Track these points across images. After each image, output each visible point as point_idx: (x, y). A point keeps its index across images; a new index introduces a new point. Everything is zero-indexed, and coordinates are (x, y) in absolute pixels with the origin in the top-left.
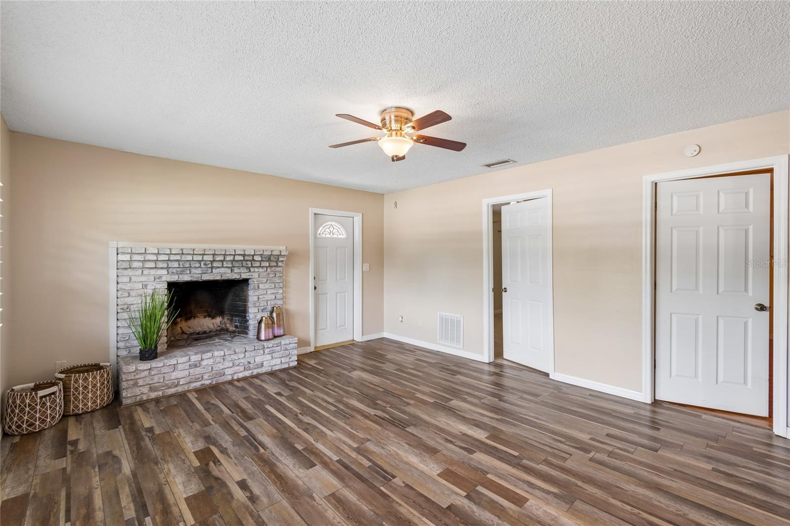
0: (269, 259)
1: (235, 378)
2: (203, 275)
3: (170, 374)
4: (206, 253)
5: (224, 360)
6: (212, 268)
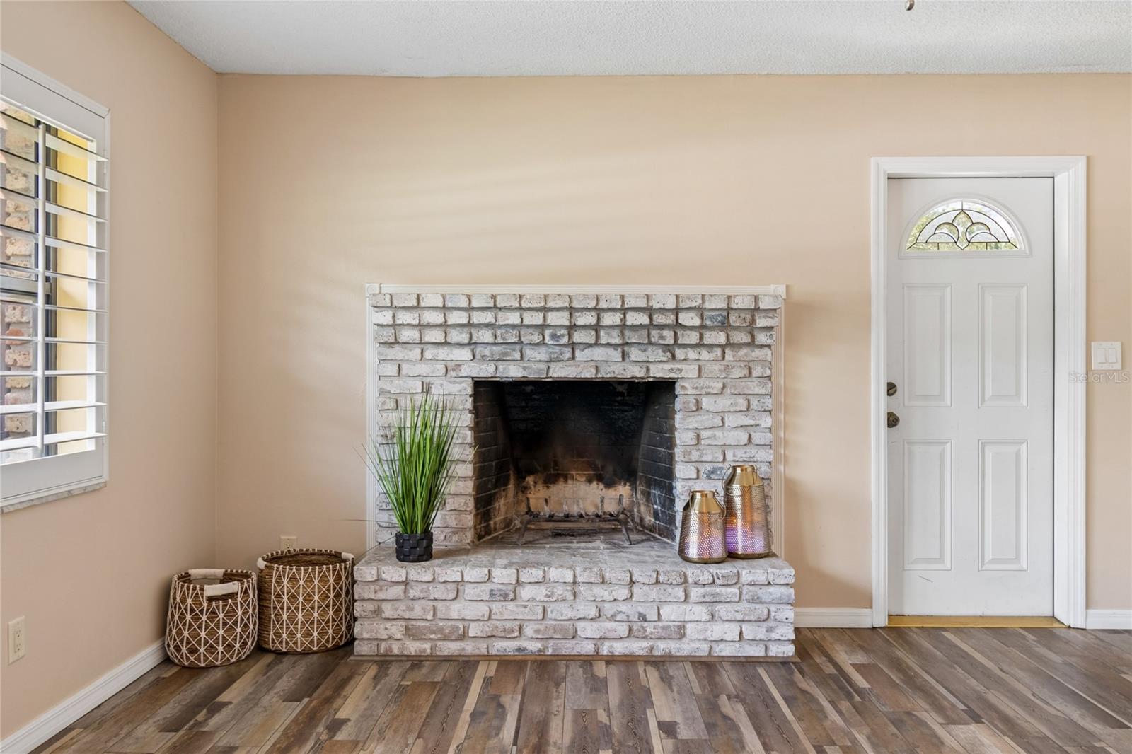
0: (724, 321)
1: (605, 651)
2: (553, 365)
3: (448, 604)
4: (551, 304)
5: (575, 595)
6: (573, 346)
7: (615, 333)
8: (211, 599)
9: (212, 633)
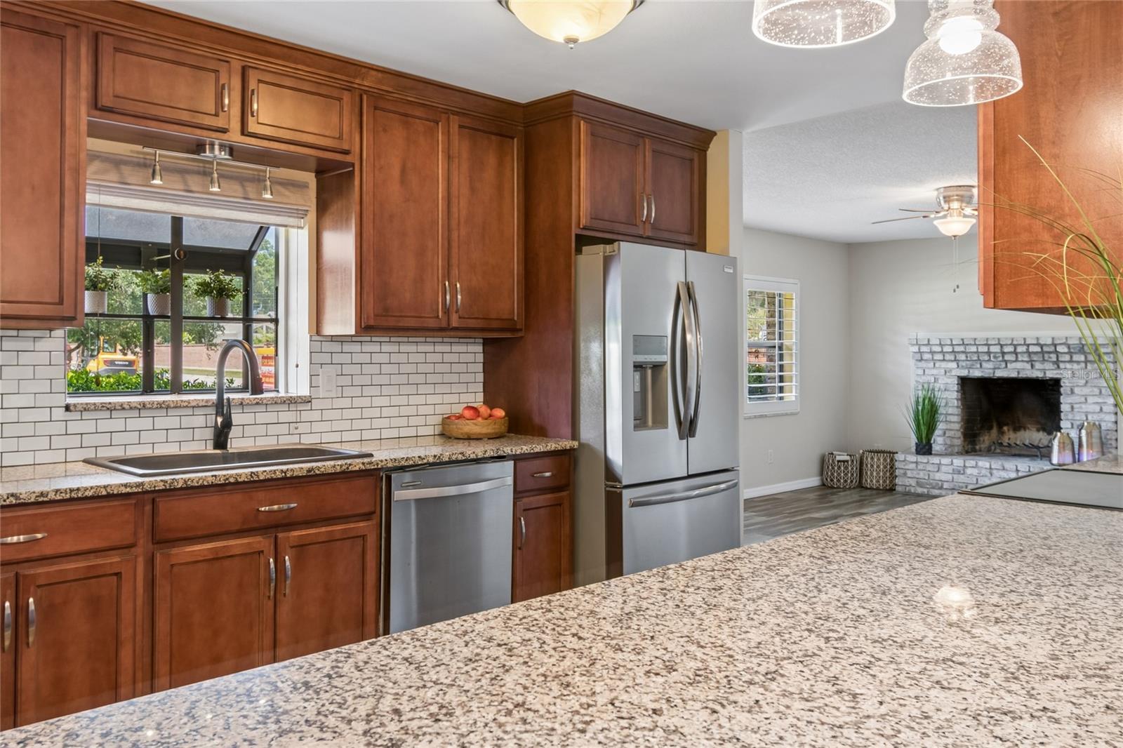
0: (1081, 349)
2: (996, 371)
3: (934, 473)
4: (989, 343)
5: (991, 475)
6: (1006, 362)
7: (1026, 355)
8: (839, 461)
9: (839, 474)
